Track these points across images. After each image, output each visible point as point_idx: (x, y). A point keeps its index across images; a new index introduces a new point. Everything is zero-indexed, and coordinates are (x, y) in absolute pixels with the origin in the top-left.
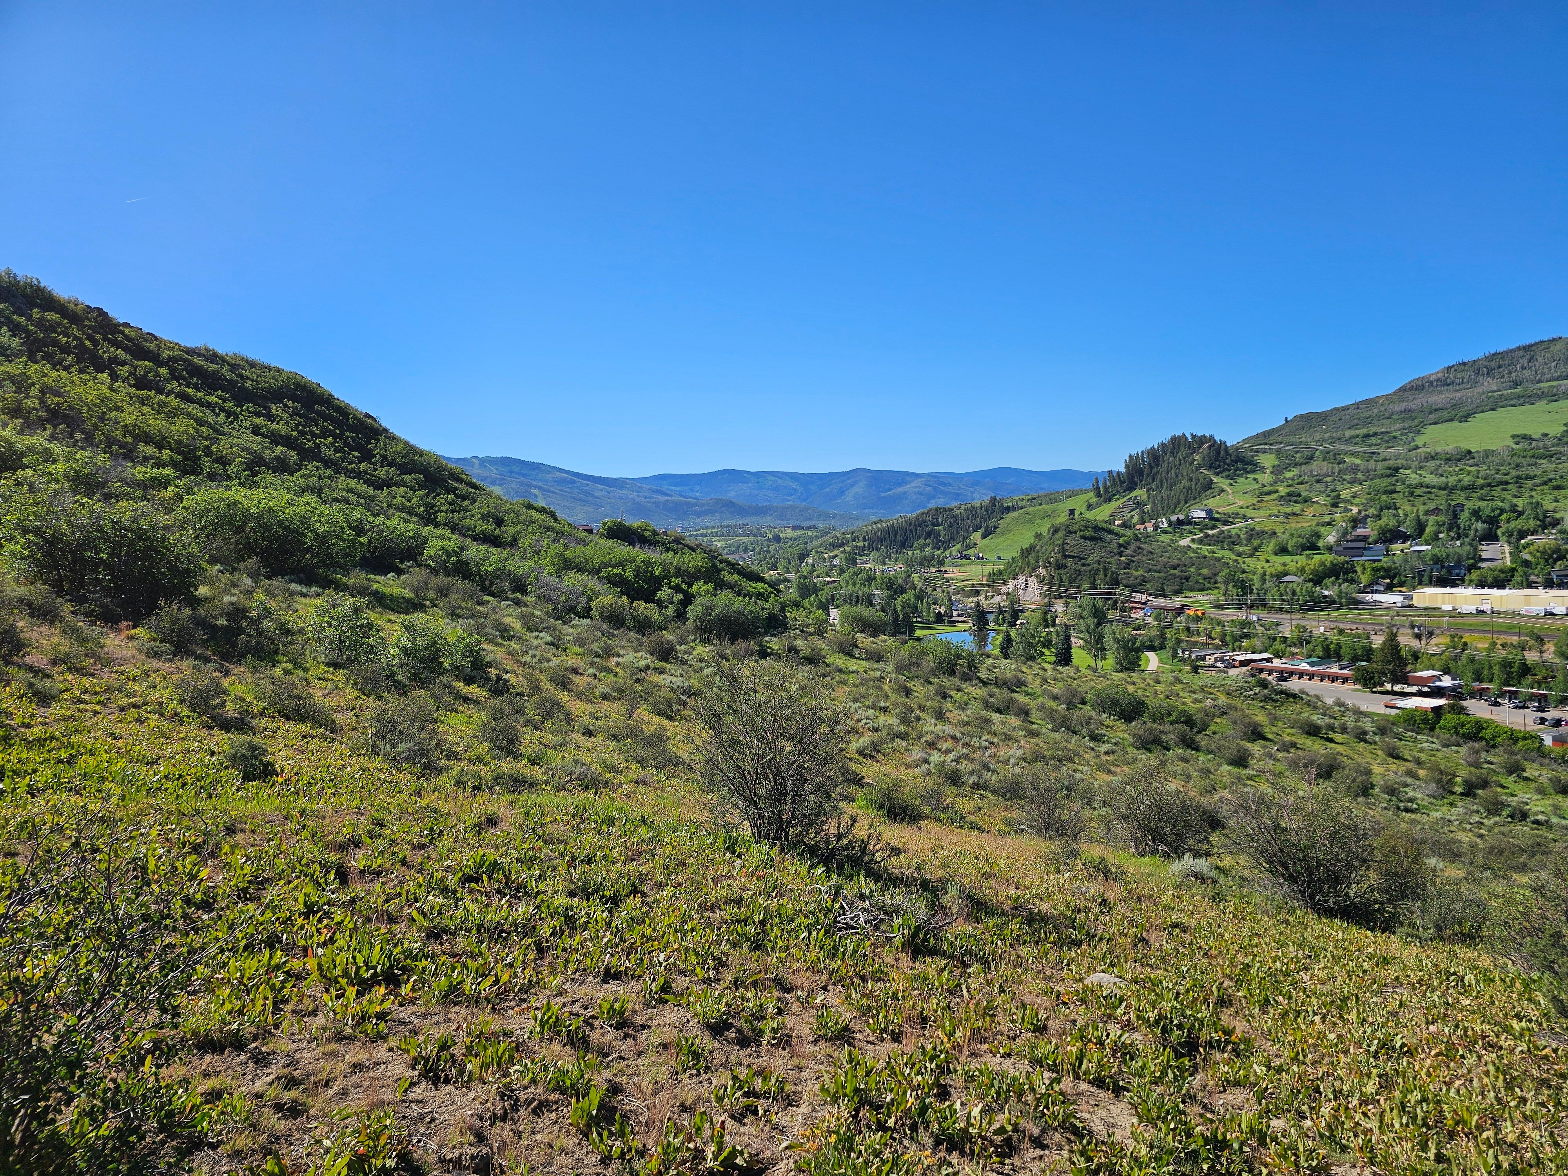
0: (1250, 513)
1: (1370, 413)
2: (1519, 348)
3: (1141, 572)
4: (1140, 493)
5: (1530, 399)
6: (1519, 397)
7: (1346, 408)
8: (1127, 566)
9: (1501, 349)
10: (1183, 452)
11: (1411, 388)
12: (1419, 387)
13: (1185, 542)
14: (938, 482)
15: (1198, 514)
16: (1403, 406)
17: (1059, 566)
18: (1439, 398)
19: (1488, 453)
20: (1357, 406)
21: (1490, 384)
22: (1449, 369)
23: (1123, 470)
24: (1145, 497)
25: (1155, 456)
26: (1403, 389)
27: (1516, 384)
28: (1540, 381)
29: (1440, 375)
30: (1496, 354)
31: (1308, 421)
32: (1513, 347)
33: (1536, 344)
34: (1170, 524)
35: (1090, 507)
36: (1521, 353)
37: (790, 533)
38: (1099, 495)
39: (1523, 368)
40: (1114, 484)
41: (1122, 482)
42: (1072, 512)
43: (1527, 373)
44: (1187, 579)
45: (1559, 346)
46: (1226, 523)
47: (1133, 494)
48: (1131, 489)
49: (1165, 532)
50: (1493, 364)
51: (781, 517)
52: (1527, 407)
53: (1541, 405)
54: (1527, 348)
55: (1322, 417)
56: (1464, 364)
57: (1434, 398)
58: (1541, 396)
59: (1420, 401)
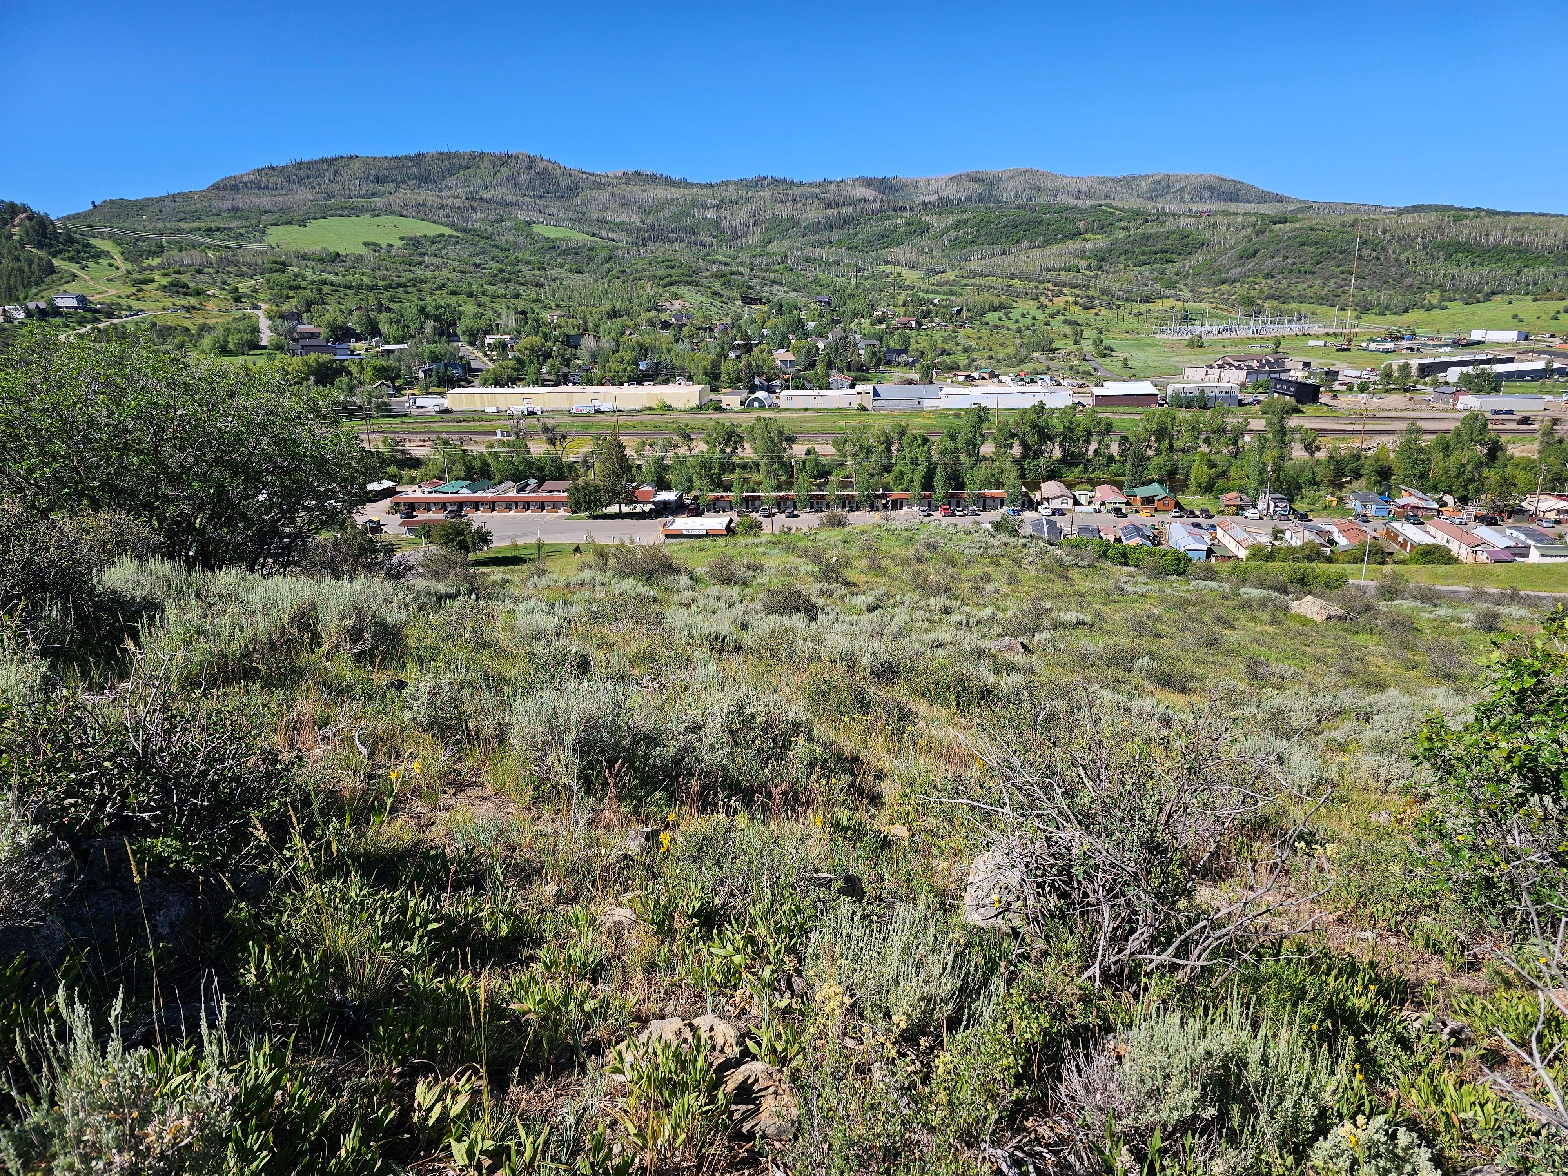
1: (193, 208)
2: (322, 161)
5: (353, 211)
6: (343, 208)
7: (160, 200)
9: (306, 159)
11: (225, 188)
12: (231, 186)
16: (228, 204)
18: (264, 201)
20: (174, 198)
21: (304, 195)
22: (260, 171)
26: (216, 187)
27: (330, 196)
28: (350, 197)
29: (252, 177)
30: (301, 163)
31: (123, 209)
32: (317, 158)
33: (336, 159)
36: (325, 166)
39: (331, 181)
43: (336, 188)
45: (357, 164)
50: (302, 173)
52: (354, 219)
54: (330, 161)
55: (140, 207)
56: (273, 168)
57: (256, 201)
58: (362, 210)
59: (241, 201)
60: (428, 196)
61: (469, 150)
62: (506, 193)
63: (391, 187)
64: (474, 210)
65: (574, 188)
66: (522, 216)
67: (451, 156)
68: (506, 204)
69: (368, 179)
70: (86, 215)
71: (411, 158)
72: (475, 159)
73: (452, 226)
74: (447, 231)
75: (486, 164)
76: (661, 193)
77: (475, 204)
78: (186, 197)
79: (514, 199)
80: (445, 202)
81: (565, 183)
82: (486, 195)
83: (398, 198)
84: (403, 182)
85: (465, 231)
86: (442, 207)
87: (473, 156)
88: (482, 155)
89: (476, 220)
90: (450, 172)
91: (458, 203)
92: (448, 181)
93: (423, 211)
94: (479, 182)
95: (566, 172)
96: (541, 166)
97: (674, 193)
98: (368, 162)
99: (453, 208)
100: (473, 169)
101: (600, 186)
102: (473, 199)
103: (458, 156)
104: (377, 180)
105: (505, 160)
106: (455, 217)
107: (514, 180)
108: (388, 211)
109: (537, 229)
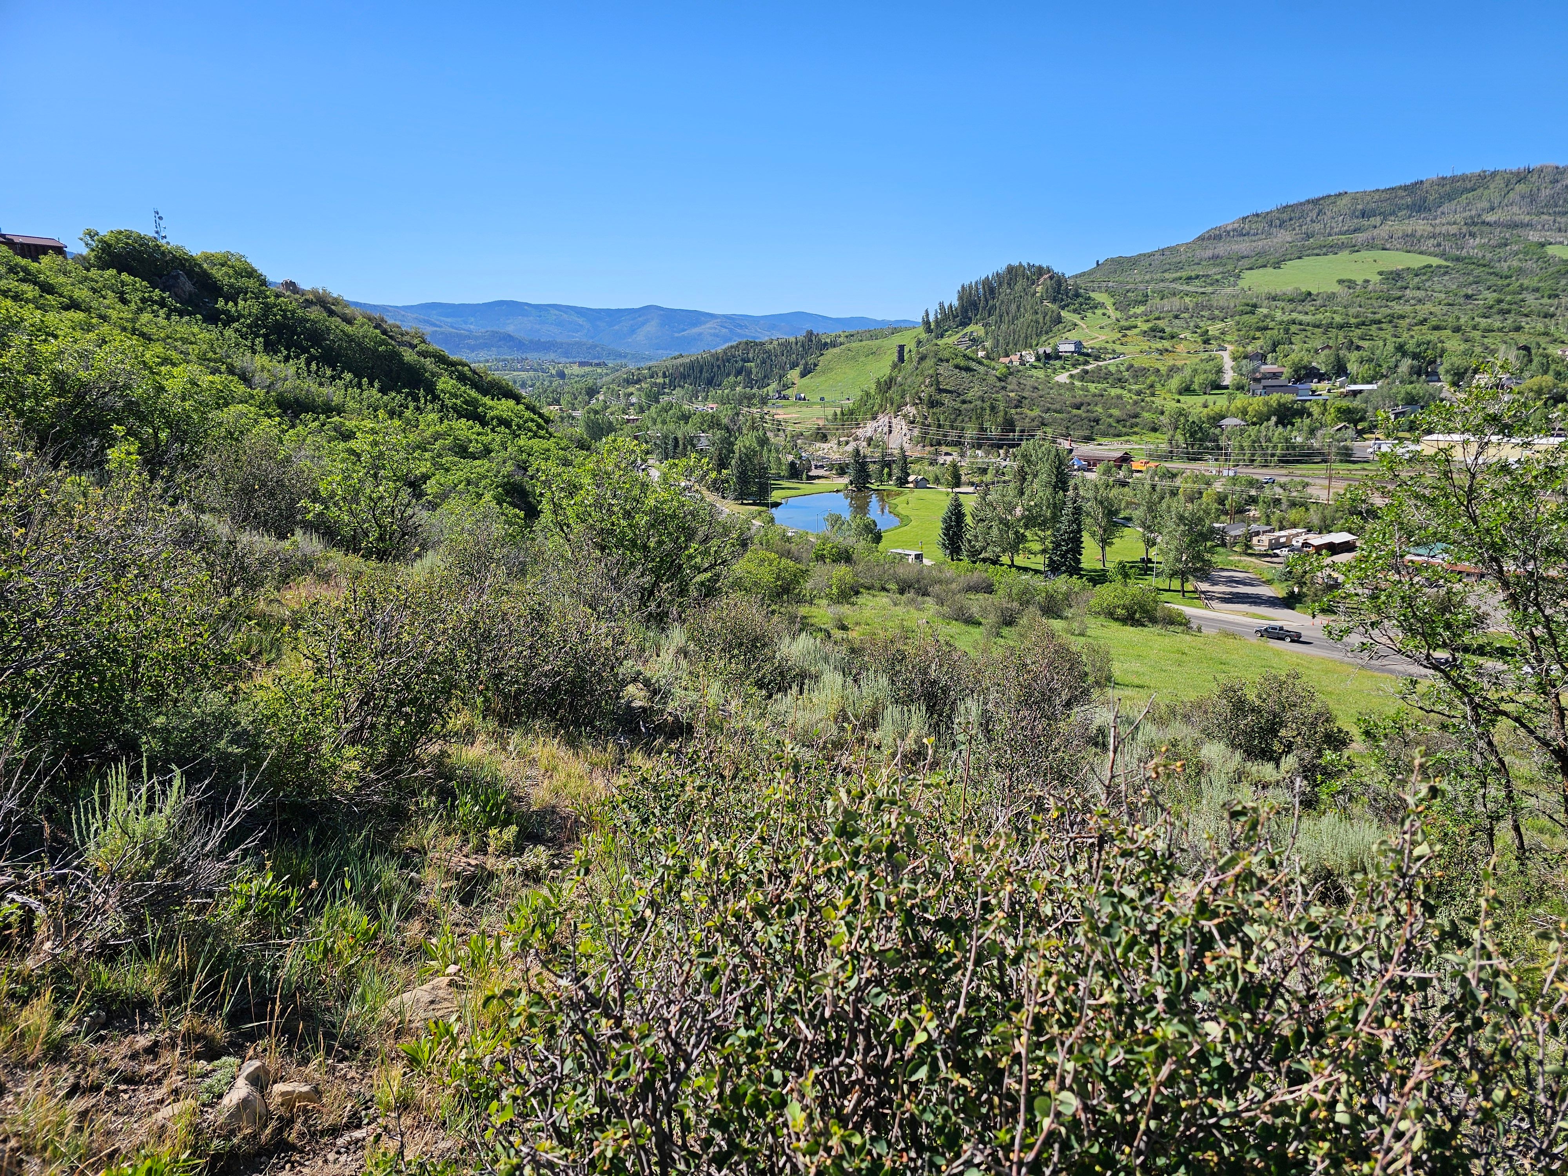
0: (1118, 348)
1: (1178, 259)
2: (1308, 202)
4: (975, 329)
5: (1332, 249)
6: (1321, 247)
7: (1152, 254)
9: (1291, 203)
10: (1022, 283)
11: (1209, 238)
12: (1216, 236)
13: (1062, 378)
14: (733, 321)
15: (1066, 348)
16: (1209, 253)
18: (1243, 246)
20: (1163, 252)
21: (1283, 237)
22: (1244, 219)
23: (955, 303)
24: (982, 333)
25: (990, 288)
26: (1201, 238)
27: (1308, 236)
28: (1330, 235)
29: (1236, 225)
30: (1287, 206)
31: (1120, 265)
32: (1303, 200)
33: (1323, 198)
35: (920, 343)
36: (1311, 206)
37: (576, 369)
38: (929, 330)
39: (1312, 221)
40: (946, 319)
41: (955, 317)
42: (901, 348)
43: (1317, 227)
45: (1345, 200)
47: (969, 329)
48: (964, 324)
50: (1285, 216)
51: (566, 354)
52: (1331, 256)
53: (1344, 255)
54: (1315, 202)
55: (1133, 262)
56: (1257, 215)
57: (1235, 247)
58: (1342, 247)
59: (1221, 249)
60: (1420, 225)
61: (1477, 171)
62: (1519, 214)
63: (1378, 220)
64: (1473, 235)
66: (1534, 237)
67: (1454, 179)
68: (1515, 226)
69: (1353, 215)
70: (1091, 273)
71: (1405, 188)
72: (1483, 179)
73: (1443, 255)
74: (1435, 261)
75: (1499, 181)
77: (1474, 229)
79: (1527, 219)
80: (1437, 230)
82: (1490, 218)
83: (1383, 231)
84: (1393, 213)
85: (1458, 259)
86: (1434, 236)
87: (1482, 176)
88: (1494, 174)
89: (1473, 247)
90: (1450, 196)
91: (1453, 229)
92: (1445, 208)
93: (1411, 242)
94: (1486, 205)
98: (1355, 198)
99: (1447, 236)
100: (1479, 191)
102: (1474, 224)
103: (1464, 178)
104: (1364, 214)
105: (1524, 175)
106: (1447, 245)
107: (1533, 196)
108: (1370, 246)
109: (1551, 250)
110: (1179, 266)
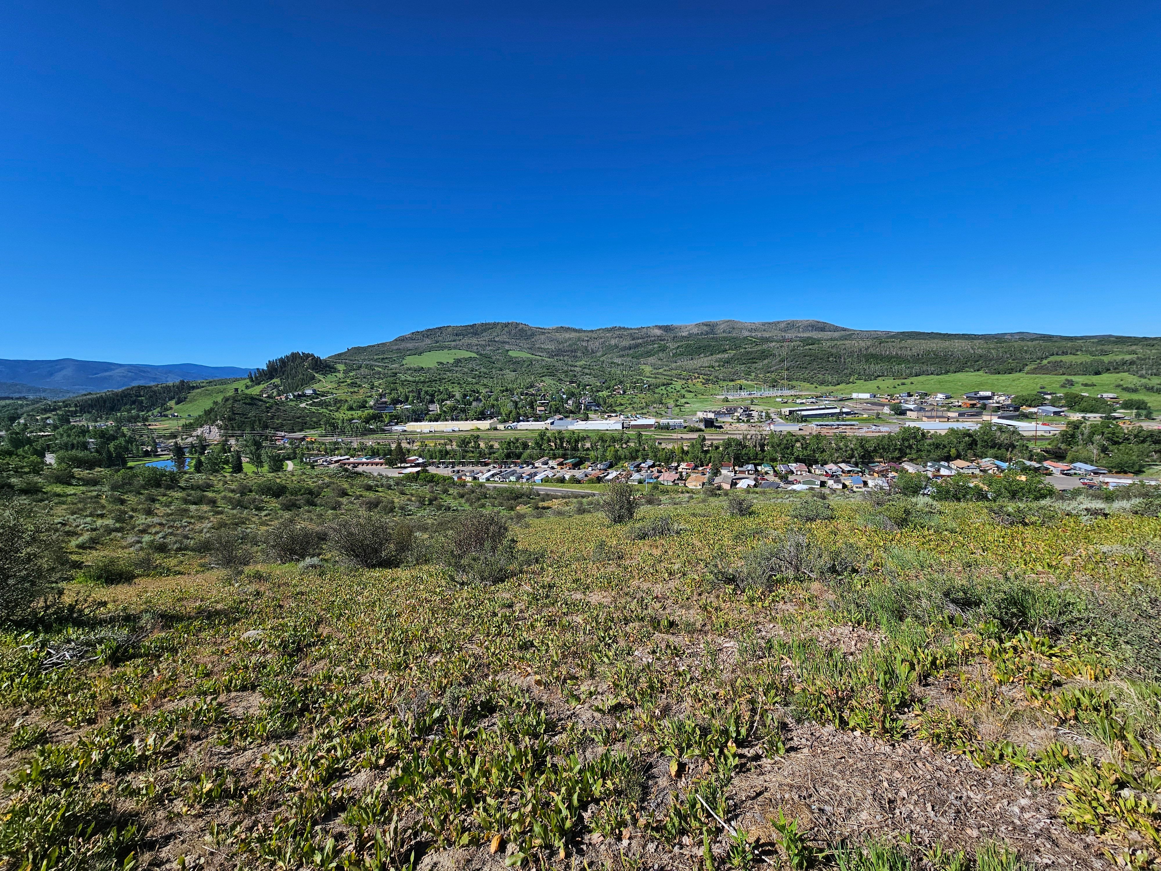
0: (334, 391)
1: (383, 349)
2: (437, 328)
3: (280, 421)
4: (276, 381)
5: (442, 348)
6: (438, 347)
8: (272, 418)
9: (431, 328)
10: (299, 361)
11: (399, 340)
12: (402, 339)
13: (303, 405)
15: (309, 392)
16: (397, 347)
17: (230, 419)
18: (410, 345)
19: (429, 369)
20: (378, 345)
21: (428, 341)
22: (413, 333)
23: (265, 368)
24: (279, 383)
25: (283, 362)
26: (396, 340)
27: (437, 342)
28: (444, 342)
29: (410, 336)
30: (429, 330)
31: (358, 350)
32: (435, 327)
33: (442, 327)
34: (294, 396)
35: (247, 387)
36: (438, 330)
38: (252, 381)
39: (439, 336)
40: (261, 375)
41: (266, 375)
42: (236, 390)
43: (440, 338)
44: (305, 423)
45: (450, 329)
46: (323, 396)
47: (273, 381)
48: (271, 378)
49: (291, 400)
50: (429, 333)
52: (441, 351)
53: (446, 351)
54: (440, 328)
55: (364, 349)
56: (419, 332)
57: (408, 345)
58: (446, 347)
59: (403, 345)
60: (474, 341)
61: (493, 322)
62: (505, 338)
63: (461, 337)
64: (489, 346)
65: (533, 335)
66: (507, 347)
67: (486, 324)
68: (504, 342)
69: (453, 335)
70: (345, 353)
71: (471, 326)
72: (495, 325)
73: (477, 353)
74: (474, 355)
75: (500, 326)
76: (567, 335)
77: (490, 343)
78: (383, 344)
79: (507, 340)
80: (479, 343)
81: (529, 333)
82: (497, 339)
83: (462, 342)
84: (466, 335)
85: (481, 355)
86: (477, 345)
87: (494, 324)
88: (498, 323)
89: (488, 350)
90: (485, 330)
91: (484, 343)
92: (484, 334)
93: (469, 347)
94: (495, 334)
95: (530, 329)
96: (521, 326)
97: (573, 335)
98: (454, 328)
99: (481, 346)
100: (494, 329)
101: (543, 333)
102: (491, 341)
103: (489, 324)
104: (456, 335)
105: (507, 325)
106: (480, 349)
107: (509, 333)
108: (455, 348)
109: (510, 353)
110: (383, 353)
